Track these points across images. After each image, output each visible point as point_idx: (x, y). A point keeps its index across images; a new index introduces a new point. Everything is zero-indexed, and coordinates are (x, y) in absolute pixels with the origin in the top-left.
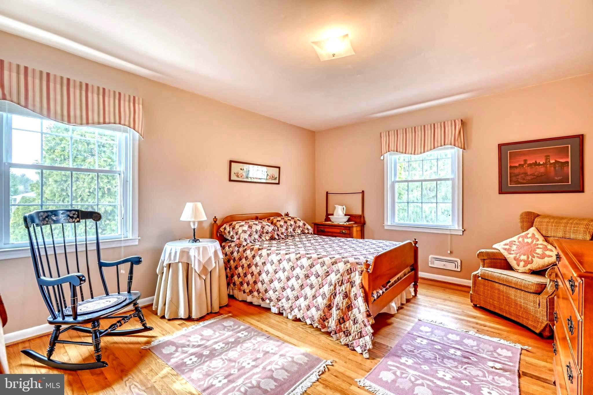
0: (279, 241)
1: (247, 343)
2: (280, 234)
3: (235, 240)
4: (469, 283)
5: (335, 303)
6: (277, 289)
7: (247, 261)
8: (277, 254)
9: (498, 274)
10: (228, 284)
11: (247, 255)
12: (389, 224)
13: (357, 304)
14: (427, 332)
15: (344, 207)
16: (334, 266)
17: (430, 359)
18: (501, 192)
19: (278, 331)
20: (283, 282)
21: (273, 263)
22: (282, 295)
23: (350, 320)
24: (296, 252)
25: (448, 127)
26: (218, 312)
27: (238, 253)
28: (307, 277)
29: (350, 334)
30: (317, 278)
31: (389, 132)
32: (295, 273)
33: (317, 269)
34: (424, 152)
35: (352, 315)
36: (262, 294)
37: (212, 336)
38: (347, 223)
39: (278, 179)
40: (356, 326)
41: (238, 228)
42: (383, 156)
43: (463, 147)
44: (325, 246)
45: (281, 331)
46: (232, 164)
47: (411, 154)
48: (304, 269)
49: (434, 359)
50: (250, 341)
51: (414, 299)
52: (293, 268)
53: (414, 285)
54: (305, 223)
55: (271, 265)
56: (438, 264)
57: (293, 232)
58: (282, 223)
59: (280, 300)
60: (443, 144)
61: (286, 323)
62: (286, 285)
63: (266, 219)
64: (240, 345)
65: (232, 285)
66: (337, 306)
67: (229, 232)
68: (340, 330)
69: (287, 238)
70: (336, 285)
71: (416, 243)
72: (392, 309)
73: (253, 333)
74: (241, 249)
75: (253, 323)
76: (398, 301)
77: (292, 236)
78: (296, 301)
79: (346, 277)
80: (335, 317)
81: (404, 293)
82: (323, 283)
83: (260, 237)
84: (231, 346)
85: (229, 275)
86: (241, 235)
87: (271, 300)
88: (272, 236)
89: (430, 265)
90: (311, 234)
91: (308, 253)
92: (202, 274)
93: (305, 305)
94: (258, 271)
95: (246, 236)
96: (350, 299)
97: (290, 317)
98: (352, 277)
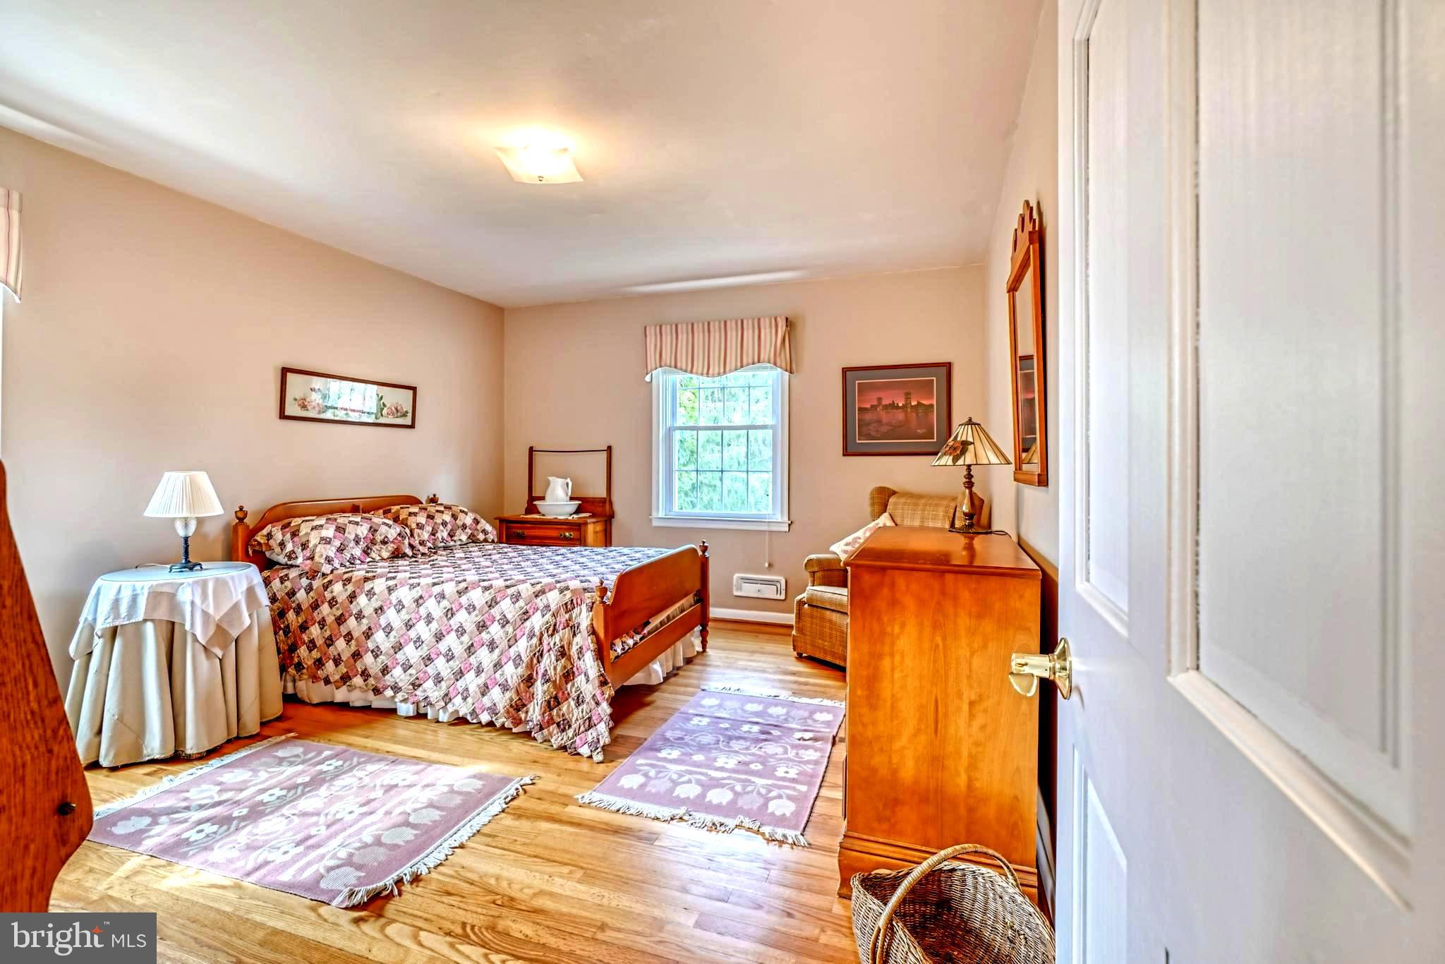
0: (414, 559)
1: (343, 779)
2: (416, 543)
3: (299, 561)
4: (790, 618)
5: (541, 671)
6: (412, 662)
7: (334, 609)
8: (412, 587)
9: (830, 595)
10: (283, 669)
11: (334, 594)
12: (660, 516)
13: (582, 667)
14: (712, 707)
15: (569, 480)
16: (539, 599)
17: (709, 744)
18: (846, 453)
19: (417, 747)
20: (427, 645)
21: (403, 607)
22: (425, 672)
23: (570, 700)
24: (457, 579)
25: (765, 328)
26: (258, 734)
27: (308, 593)
28: (482, 627)
29: (570, 726)
30: (503, 626)
31: (661, 327)
32: (454, 623)
33: (504, 609)
34: (725, 373)
35: (574, 690)
36: (375, 678)
37: (251, 781)
38: (575, 516)
39: (410, 415)
40: (580, 708)
41: (307, 534)
42: (649, 375)
43: (789, 369)
44: (522, 564)
45: (423, 747)
46: (289, 375)
47: (702, 374)
48: (476, 612)
49: (715, 744)
50: (351, 774)
51: (700, 657)
52: (450, 613)
53: (701, 631)
54: (478, 517)
55: (398, 612)
56: (749, 590)
57: (449, 539)
58: (422, 519)
59: (420, 685)
60: (756, 360)
61: (434, 731)
62: (432, 650)
63: (381, 511)
64: (325, 786)
65: (292, 671)
66: (544, 675)
67: (282, 545)
68: (551, 721)
69: (435, 553)
70: (542, 635)
71: (705, 549)
72: (653, 675)
73: (355, 760)
74: (317, 583)
75: (354, 743)
76: (667, 661)
77: (445, 548)
78: (457, 680)
79: (563, 617)
80: (540, 697)
81: (679, 645)
82: (515, 635)
83: (366, 552)
84: (303, 790)
85: (283, 647)
86: (318, 550)
87: (396, 689)
88: (397, 549)
89: (736, 593)
90: (493, 541)
91: (485, 578)
92: (213, 646)
93: (478, 686)
94: (364, 628)
95: (331, 551)
96: (569, 658)
97: (443, 717)
98: (574, 616)
